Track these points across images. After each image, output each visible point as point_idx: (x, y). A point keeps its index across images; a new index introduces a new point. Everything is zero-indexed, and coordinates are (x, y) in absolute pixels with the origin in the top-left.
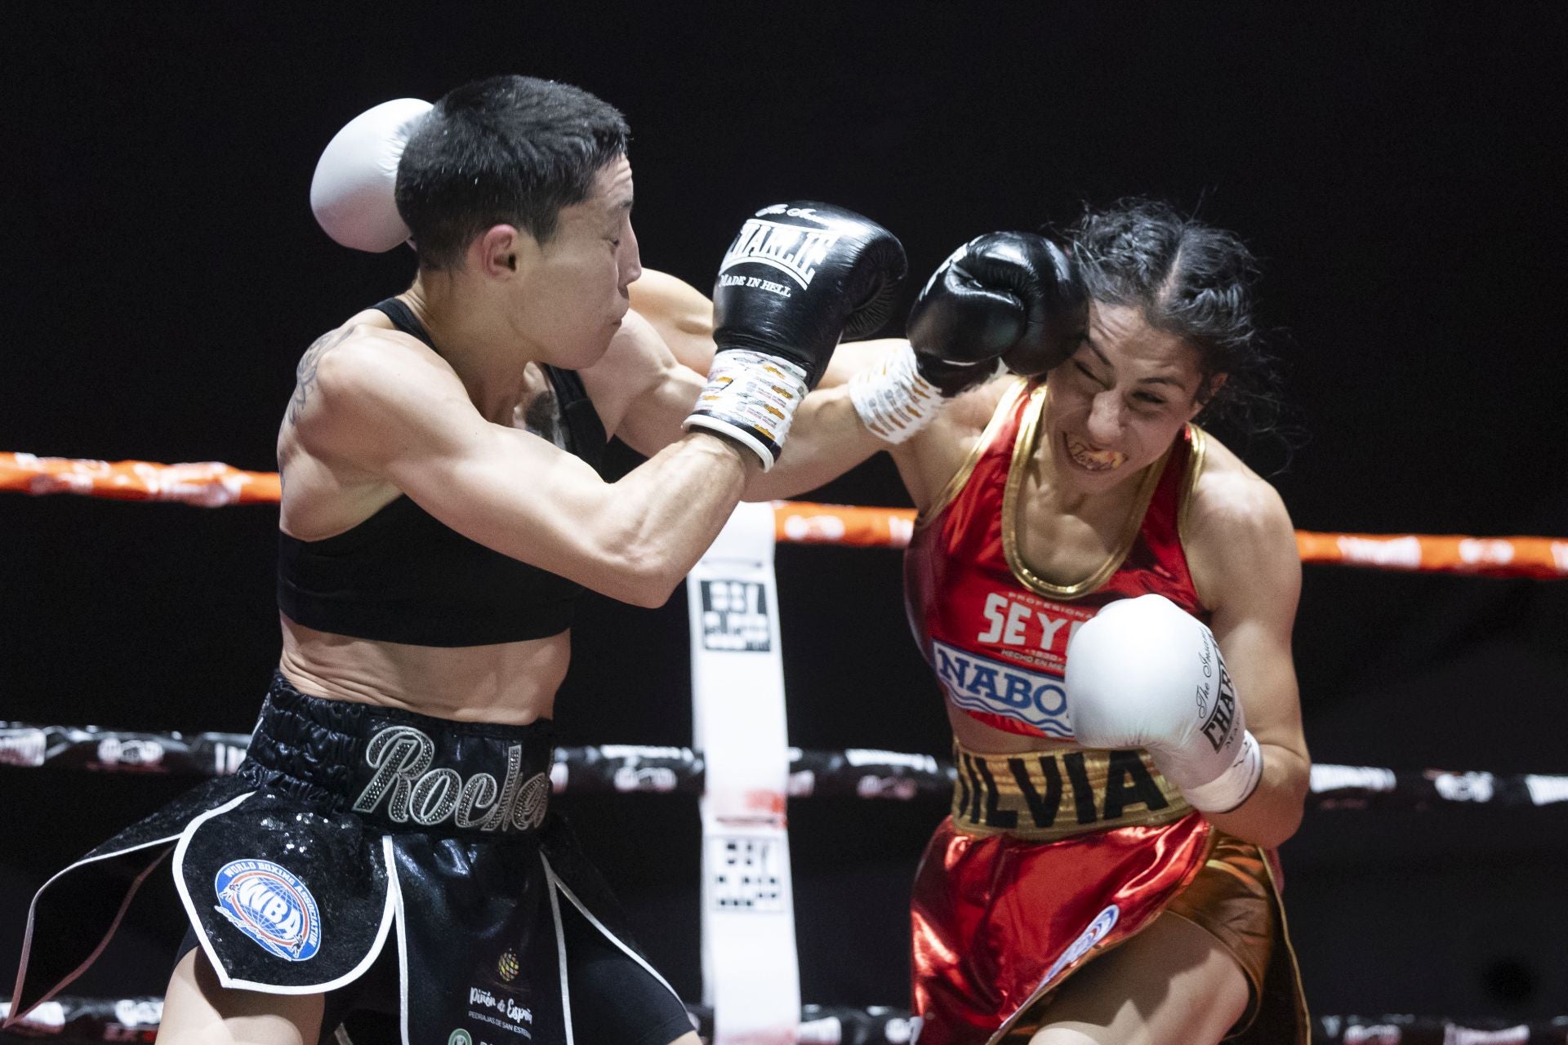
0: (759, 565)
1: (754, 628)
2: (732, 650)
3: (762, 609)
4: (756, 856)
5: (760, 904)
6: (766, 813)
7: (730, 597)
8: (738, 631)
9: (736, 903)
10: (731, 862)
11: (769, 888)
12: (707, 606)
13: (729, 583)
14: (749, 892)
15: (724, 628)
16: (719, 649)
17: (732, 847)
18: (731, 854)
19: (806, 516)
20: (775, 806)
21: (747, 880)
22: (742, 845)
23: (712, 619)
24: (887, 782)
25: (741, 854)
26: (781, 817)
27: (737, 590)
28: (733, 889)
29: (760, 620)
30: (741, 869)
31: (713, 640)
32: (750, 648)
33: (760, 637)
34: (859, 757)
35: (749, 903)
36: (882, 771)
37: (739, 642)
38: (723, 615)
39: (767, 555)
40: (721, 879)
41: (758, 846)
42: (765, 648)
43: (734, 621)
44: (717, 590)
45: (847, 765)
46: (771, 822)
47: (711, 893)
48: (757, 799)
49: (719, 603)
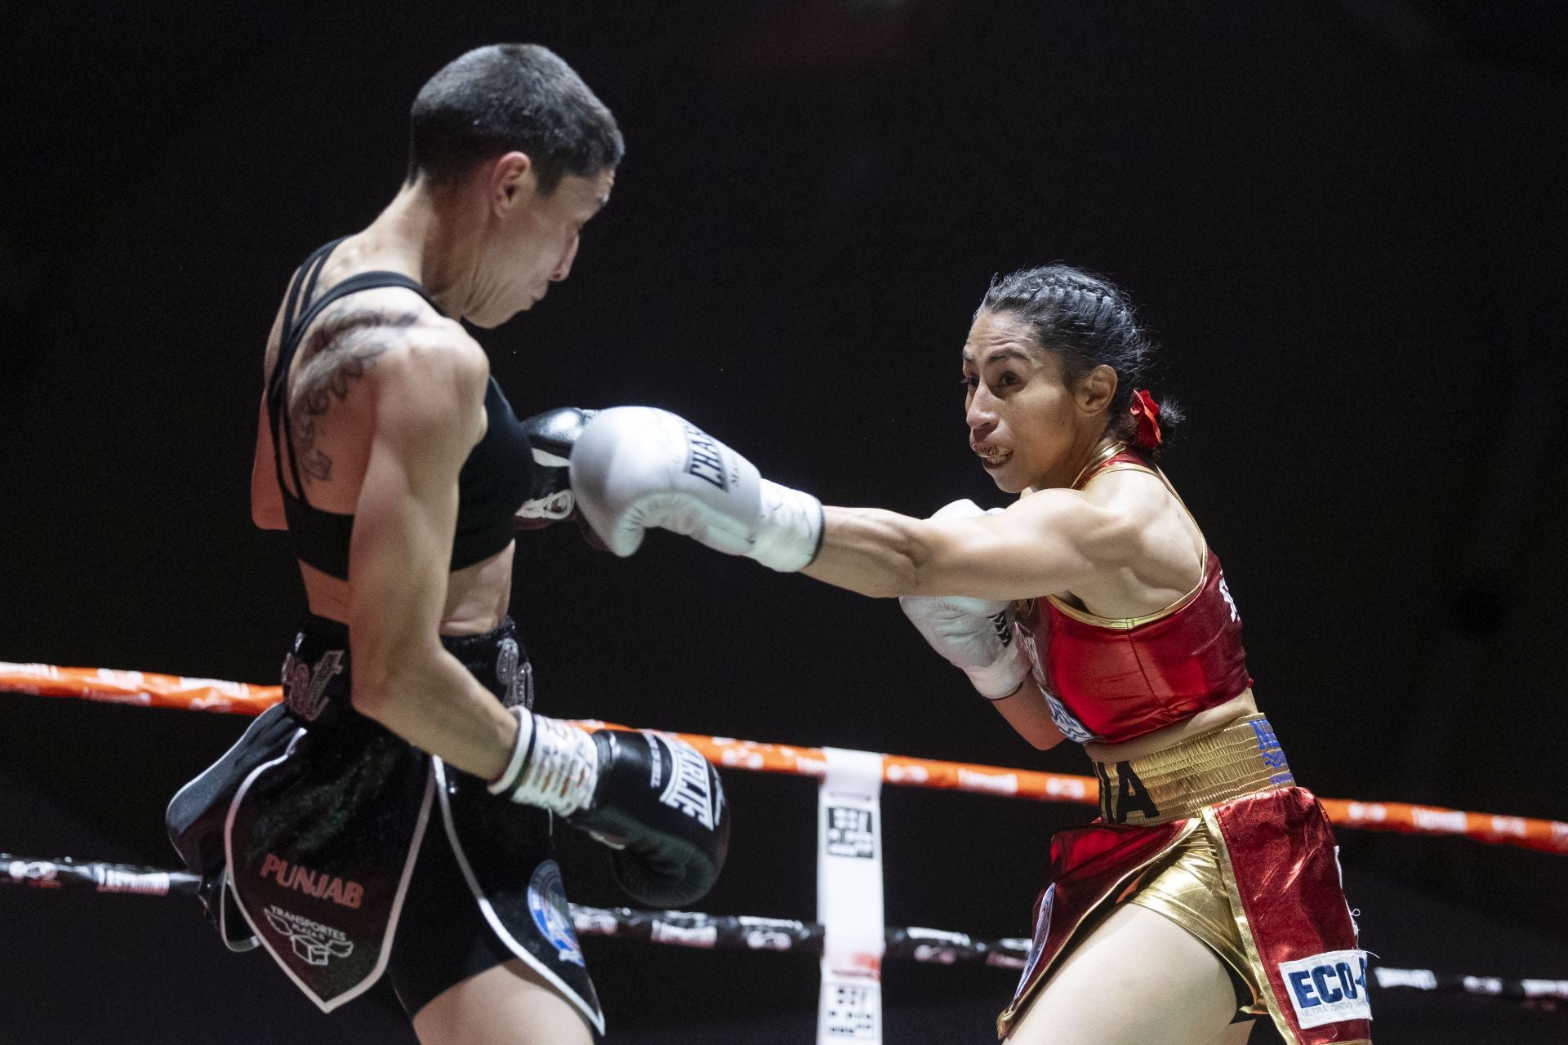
0: (868, 799)
1: (864, 842)
2: (847, 856)
3: (869, 829)
4: (857, 999)
5: (859, 1032)
6: (865, 969)
7: (848, 819)
8: (852, 843)
9: (842, 1031)
10: (841, 1002)
11: (865, 1022)
12: (832, 825)
13: (847, 810)
14: (851, 1023)
15: (842, 841)
16: (838, 855)
17: (841, 991)
18: (840, 996)
19: (902, 765)
20: (872, 965)
21: (850, 1015)
22: (848, 991)
23: (835, 834)
24: (936, 950)
25: (847, 997)
26: (876, 972)
27: (853, 815)
28: (841, 1021)
29: (867, 837)
30: (846, 1008)
31: (835, 848)
32: (860, 855)
33: (867, 848)
34: (915, 933)
35: (851, 1031)
36: (932, 943)
37: (852, 850)
38: (843, 831)
39: (875, 792)
40: (833, 1014)
41: (860, 992)
42: (870, 856)
43: (849, 836)
44: (839, 814)
45: (908, 938)
46: (869, 975)
47: (825, 1022)
48: (861, 959)
49: (840, 823)
